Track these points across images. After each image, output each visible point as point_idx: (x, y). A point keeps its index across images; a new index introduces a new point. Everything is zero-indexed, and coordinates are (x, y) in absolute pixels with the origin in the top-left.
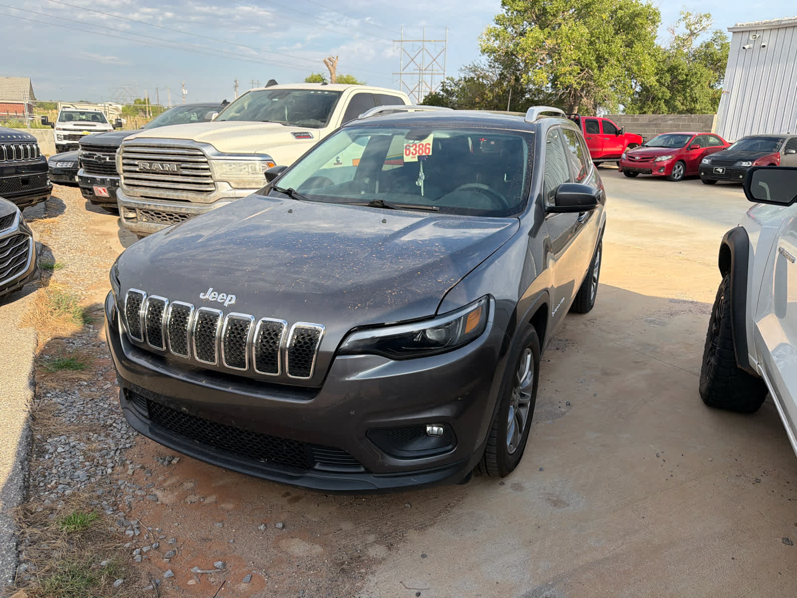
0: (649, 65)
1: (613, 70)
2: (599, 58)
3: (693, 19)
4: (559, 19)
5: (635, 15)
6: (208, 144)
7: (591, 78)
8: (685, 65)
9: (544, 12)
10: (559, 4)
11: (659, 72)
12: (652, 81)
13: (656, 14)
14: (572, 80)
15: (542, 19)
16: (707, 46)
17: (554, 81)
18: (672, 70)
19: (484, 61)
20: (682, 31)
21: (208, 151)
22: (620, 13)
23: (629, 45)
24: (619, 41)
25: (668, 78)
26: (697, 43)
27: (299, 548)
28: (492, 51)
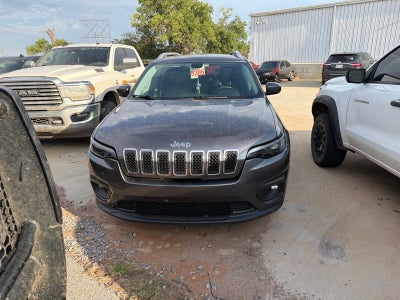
0: (212, 32)
1: (197, 34)
2: (189, 29)
3: (225, 10)
4: (168, 10)
5: (202, 8)
6: (55, 78)
7: (187, 38)
8: (226, 31)
9: (160, 6)
10: (166, 3)
11: (216, 35)
12: (214, 39)
13: (211, 8)
14: (179, 39)
15: (160, 10)
16: (233, 22)
17: (171, 39)
18: (221, 33)
19: (133, 31)
20: (222, 16)
21: (56, 82)
22: (195, 8)
23: (202, 22)
24: (197, 20)
25: (219, 37)
26: (228, 22)
27: (225, 252)
28: (138, 26)
